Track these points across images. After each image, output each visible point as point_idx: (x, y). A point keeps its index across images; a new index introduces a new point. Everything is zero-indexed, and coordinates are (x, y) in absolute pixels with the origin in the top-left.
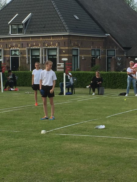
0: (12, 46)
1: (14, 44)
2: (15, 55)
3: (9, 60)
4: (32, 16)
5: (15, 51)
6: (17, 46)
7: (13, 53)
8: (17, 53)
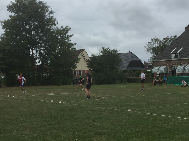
0: (173, 64)
1: (174, 63)
2: (174, 68)
3: (171, 71)
4: (183, 49)
5: (174, 66)
6: (175, 64)
7: (173, 68)
8: (175, 68)
